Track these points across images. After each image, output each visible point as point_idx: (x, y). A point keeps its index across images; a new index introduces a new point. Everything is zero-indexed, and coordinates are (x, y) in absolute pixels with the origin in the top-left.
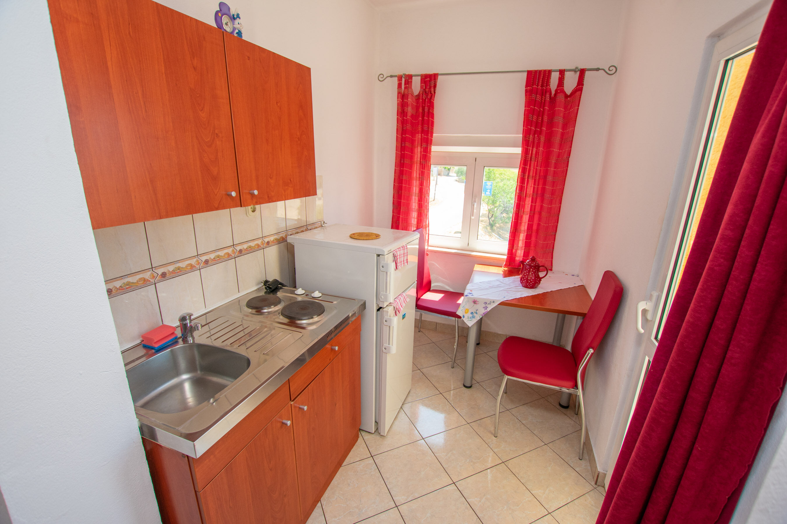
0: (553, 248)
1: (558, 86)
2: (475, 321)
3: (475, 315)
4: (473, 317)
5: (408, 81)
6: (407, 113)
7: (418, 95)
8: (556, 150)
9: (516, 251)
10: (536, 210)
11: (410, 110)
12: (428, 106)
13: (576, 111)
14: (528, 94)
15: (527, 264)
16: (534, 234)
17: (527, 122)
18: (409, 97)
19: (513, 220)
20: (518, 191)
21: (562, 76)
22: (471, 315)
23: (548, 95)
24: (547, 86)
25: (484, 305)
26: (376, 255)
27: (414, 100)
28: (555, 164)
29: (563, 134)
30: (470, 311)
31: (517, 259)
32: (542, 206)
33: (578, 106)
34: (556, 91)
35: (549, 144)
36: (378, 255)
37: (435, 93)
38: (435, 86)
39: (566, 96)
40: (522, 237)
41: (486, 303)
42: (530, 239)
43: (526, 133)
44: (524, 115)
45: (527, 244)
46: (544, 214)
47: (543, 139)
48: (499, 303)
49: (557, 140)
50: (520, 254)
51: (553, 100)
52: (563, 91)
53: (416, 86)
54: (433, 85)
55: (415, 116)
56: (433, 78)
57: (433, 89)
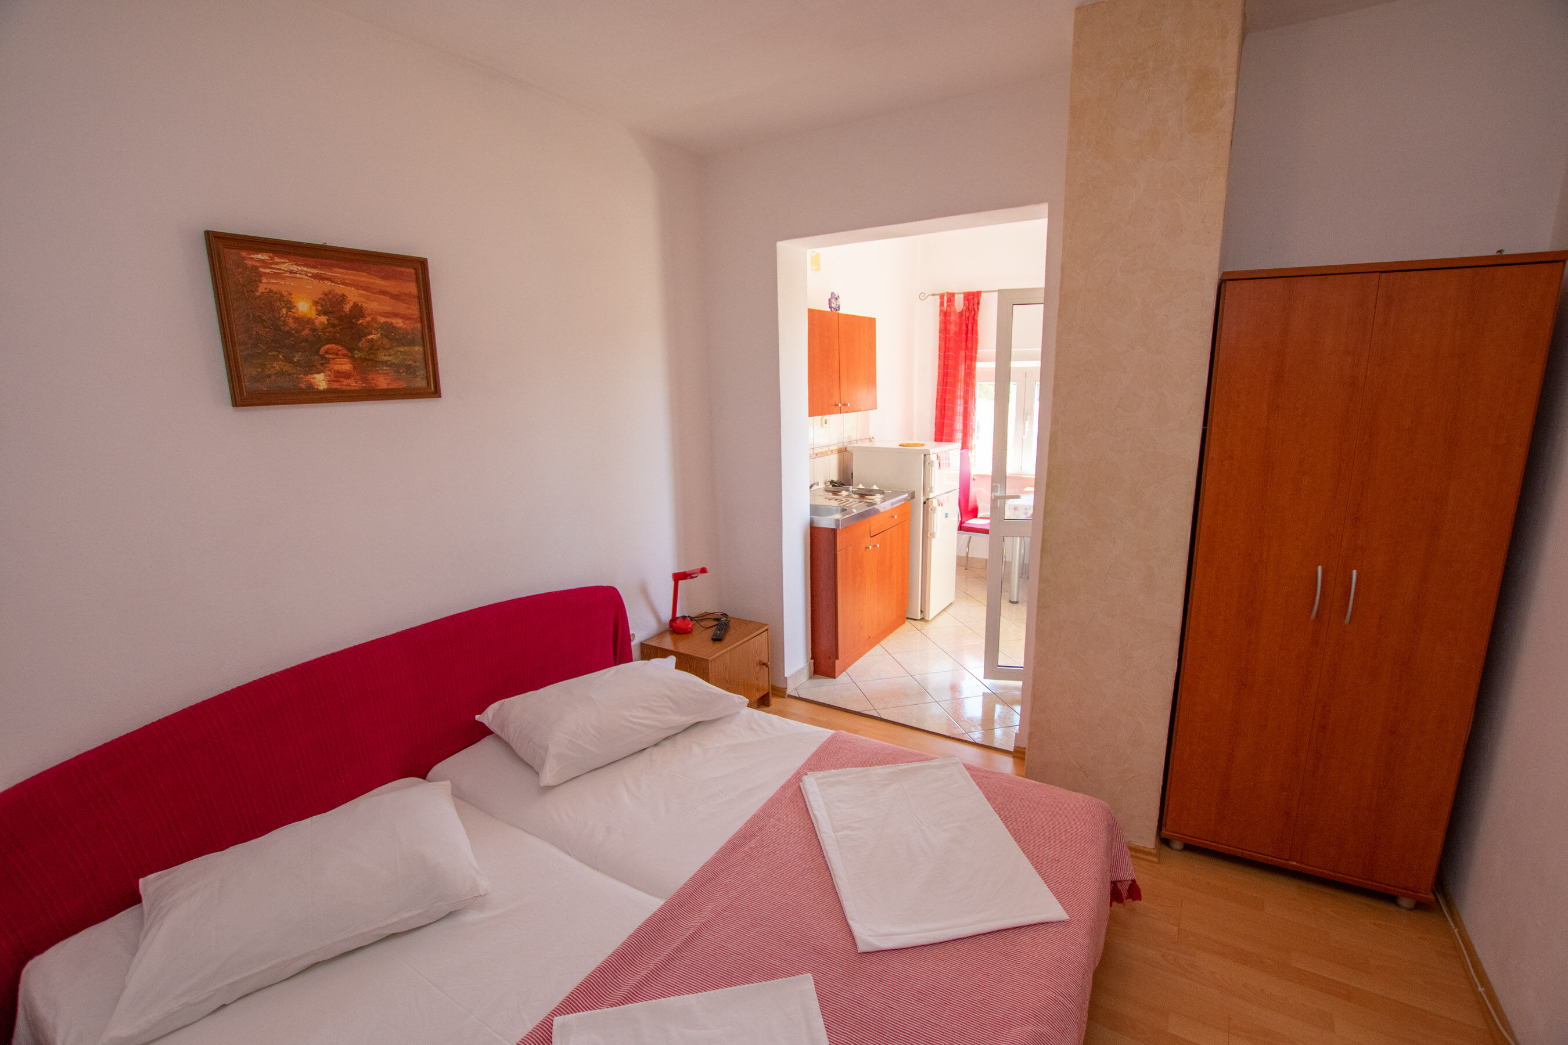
5: (951, 299)
6: (950, 330)
7: (961, 312)
11: (953, 328)
12: (972, 324)
18: (951, 314)
26: (923, 455)
27: (957, 317)
36: (925, 455)
37: (978, 310)
38: (978, 304)
53: (959, 304)
54: (976, 302)
55: (958, 334)
56: (976, 295)
57: (976, 307)
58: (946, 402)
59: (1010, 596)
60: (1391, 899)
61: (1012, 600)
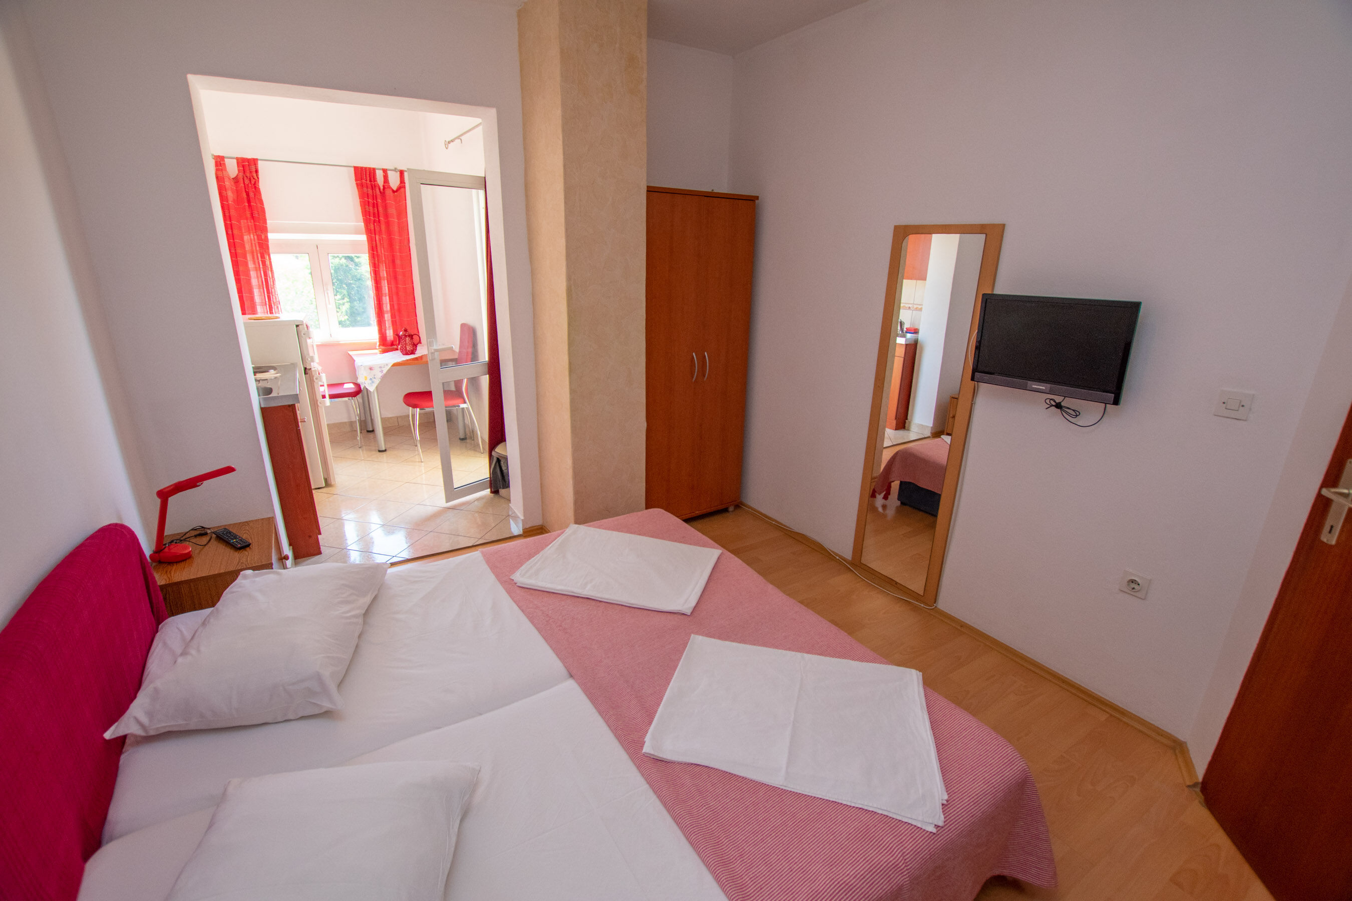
0: (417, 323)
1: (384, 183)
2: (375, 385)
3: (374, 380)
4: (373, 382)
5: (220, 163)
6: (227, 197)
7: (235, 178)
8: (397, 237)
9: (386, 330)
10: (393, 291)
11: (230, 195)
12: (253, 192)
13: (404, 204)
14: (359, 187)
15: (402, 335)
16: (397, 314)
17: (365, 214)
18: (225, 180)
19: (376, 302)
20: (373, 275)
21: (385, 174)
22: (370, 381)
23: (377, 190)
24: (374, 181)
25: (379, 370)
26: (295, 326)
27: (233, 183)
28: (400, 249)
29: (399, 224)
30: (369, 378)
31: (388, 338)
32: (397, 288)
33: (406, 200)
34: (384, 186)
35: (389, 233)
36: (297, 326)
37: (258, 178)
38: (257, 171)
39: (394, 192)
40: (387, 317)
41: (381, 367)
42: (395, 318)
43: (367, 222)
44: (361, 206)
45: (394, 323)
46: (401, 294)
47: (383, 227)
48: (391, 365)
49: (396, 228)
50: (390, 334)
51: (383, 194)
52: (390, 187)
53: (232, 169)
54: (254, 170)
55: (238, 201)
56: (252, 163)
57: (255, 175)
58: (241, 274)
59: (378, 447)
60: (725, 510)
61: (381, 449)
